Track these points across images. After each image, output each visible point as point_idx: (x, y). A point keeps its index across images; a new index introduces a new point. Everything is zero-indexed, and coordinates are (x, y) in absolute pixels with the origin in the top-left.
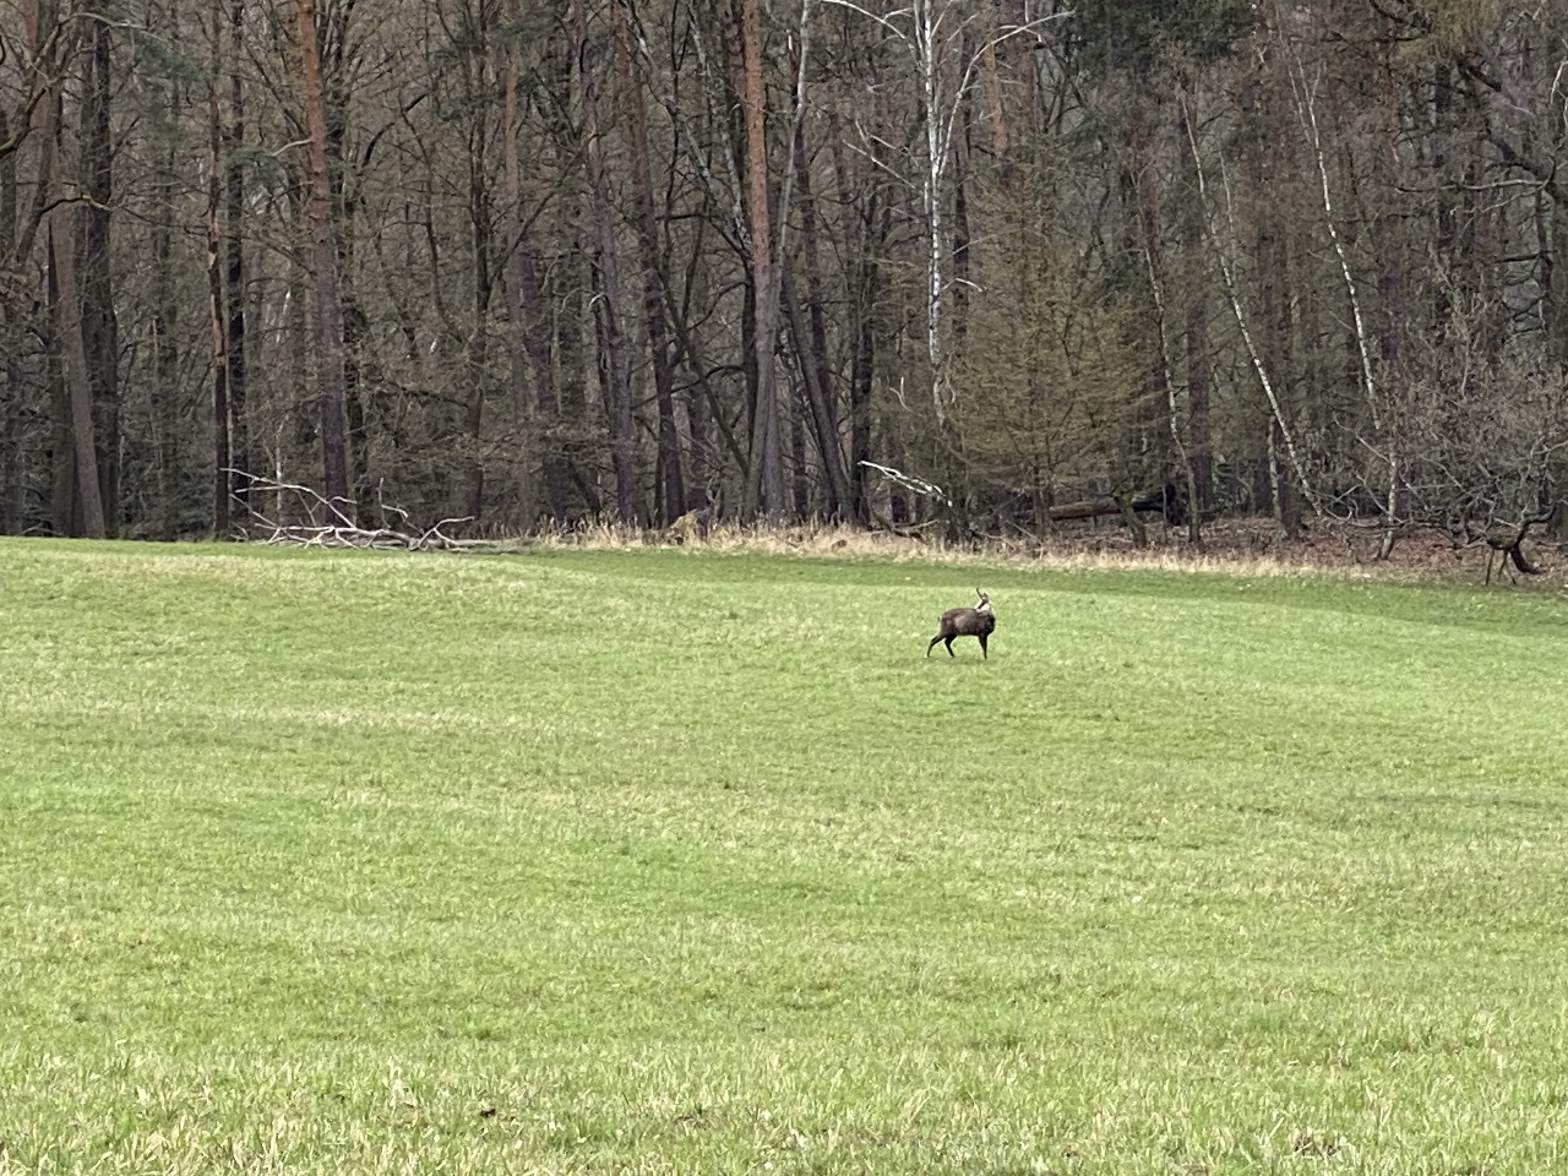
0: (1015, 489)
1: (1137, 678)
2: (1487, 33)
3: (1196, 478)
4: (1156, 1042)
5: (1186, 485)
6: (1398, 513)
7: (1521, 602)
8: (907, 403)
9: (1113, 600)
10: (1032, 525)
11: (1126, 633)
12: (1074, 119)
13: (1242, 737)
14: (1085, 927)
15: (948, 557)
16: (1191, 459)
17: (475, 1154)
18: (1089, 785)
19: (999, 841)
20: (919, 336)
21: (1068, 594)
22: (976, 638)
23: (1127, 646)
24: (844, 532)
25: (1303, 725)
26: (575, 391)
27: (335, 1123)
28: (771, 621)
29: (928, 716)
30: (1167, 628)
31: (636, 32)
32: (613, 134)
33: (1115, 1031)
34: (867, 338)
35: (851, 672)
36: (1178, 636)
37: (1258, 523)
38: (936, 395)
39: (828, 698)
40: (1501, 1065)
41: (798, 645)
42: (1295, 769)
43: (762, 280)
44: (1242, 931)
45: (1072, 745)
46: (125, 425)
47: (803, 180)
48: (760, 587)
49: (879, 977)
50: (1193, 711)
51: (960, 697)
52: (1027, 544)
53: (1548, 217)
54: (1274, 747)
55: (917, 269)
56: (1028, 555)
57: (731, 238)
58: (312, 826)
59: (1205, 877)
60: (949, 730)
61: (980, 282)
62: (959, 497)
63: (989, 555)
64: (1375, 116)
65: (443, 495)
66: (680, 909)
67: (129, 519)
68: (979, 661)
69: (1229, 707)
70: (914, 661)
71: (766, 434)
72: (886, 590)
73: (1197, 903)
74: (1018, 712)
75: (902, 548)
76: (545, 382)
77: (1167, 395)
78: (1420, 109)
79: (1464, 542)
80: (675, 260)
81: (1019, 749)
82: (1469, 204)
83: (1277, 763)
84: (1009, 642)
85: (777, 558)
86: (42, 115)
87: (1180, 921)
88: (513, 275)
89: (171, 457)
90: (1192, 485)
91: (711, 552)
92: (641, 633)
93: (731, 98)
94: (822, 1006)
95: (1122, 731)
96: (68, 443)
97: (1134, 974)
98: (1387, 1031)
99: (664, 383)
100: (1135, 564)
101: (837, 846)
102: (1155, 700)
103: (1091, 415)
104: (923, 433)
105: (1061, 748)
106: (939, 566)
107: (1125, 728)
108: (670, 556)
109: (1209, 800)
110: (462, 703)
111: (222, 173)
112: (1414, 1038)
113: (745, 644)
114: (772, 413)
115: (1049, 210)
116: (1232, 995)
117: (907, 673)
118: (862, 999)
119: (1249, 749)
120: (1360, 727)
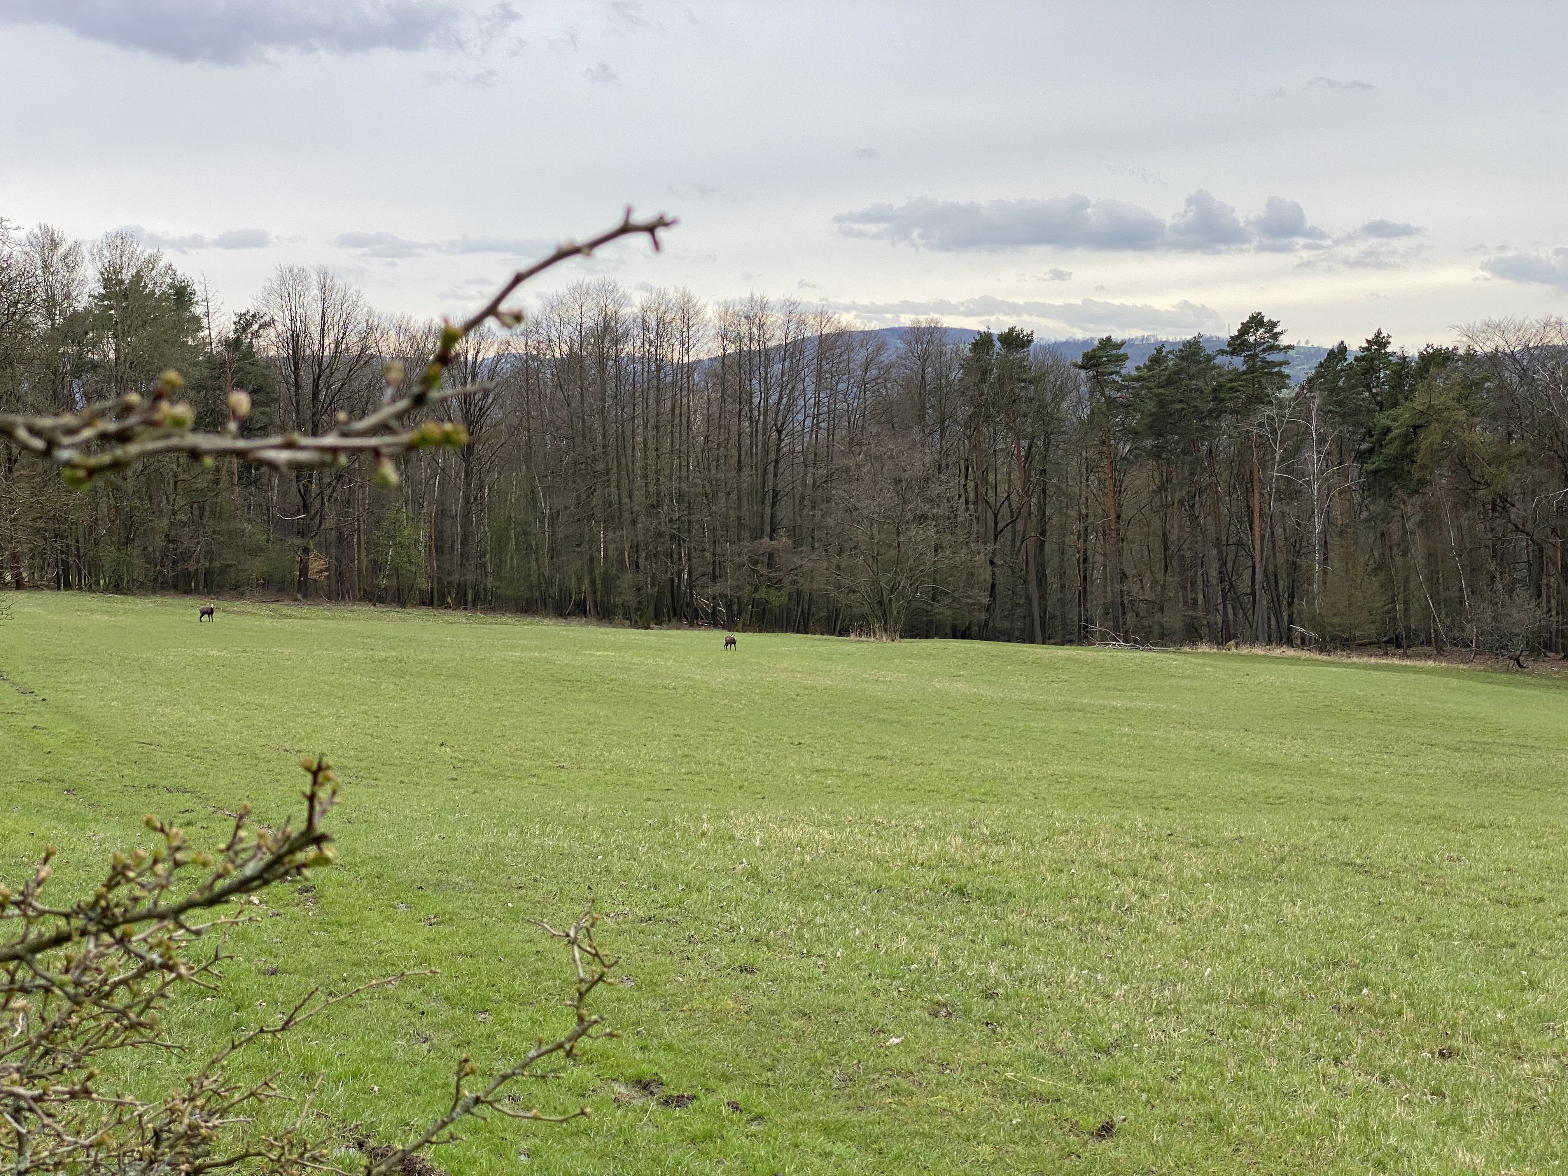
0: (1343, 635)
2: (1510, 487)
3: (1405, 633)
5: (1402, 635)
6: (1477, 647)
7: (1519, 678)
8: (1306, 606)
9: (1377, 673)
10: (1349, 647)
11: (1382, 684)
12: (1365, 514)
15: (1320, 657)
16: (1404, 627)
17: (1167, 848)
20: (1311, 584)
21: (1361, 671)
23: (1382, 688)
24: (1284, 648)
25: (1444, 717)
26: (1195, 602)
27: (1120, 835)
28: (1260, 677)
31: (1217, 484)
32: (1209, 518)
34: (1293, 585)
35: (1287, 694)
36: (1399, 685)
37: (1426, 649)
38: (1316, 604)
39: (1280, 702)
40: (1518, 834)
41: (1270, 685)
42: (1441, 731)
43: (1258, 566)
46: (1049, 609)
47: (1272, 533)
48: (1257, 665)
52: (1347, 654)
53: (1530, 549)
55: (1311, 563)
56: (1347, 657)
57: (1248, 552)
58: (1109, 739)
61: (1332, 567)
62: (1323, 638)
63: (1334, 657)
64: (1470, 514)
65: (1151, 633)
66: (1230, 770)
67: (1049, 638)
71: (1258, 615)
72: (1299, 667)
75: (1304, 654)
76: (1185, 597)
77: (1396, 605)
78: (1486, 512)
79: (1499, 657)
80: (1229, 558)
82: (1502, 544)
85: (1262, 656)
86: (1024, 510)
88: (1175, 563)
89: (1063, 618)
90: (1404, 635)
91: (1240, 653)
92: (1217, 679)
93: (1248, 506)
95: (1380, 717)
96: (1031, 614)
98: (1478, 821)
99: (1224, 599)
100: (1384, 661)
103: (1370, 612)
104: (1311, 616)
106: (1317, 660)
107: (1382, 715)
108: (1226, 654)
110: (1157, 700)
111: (1082, 530)
112: (1486, 824)
113: (1252, 684)
114: (1260, 608)
115: (1356, 544)
116: (1422, 806)
120: (1463, 718)
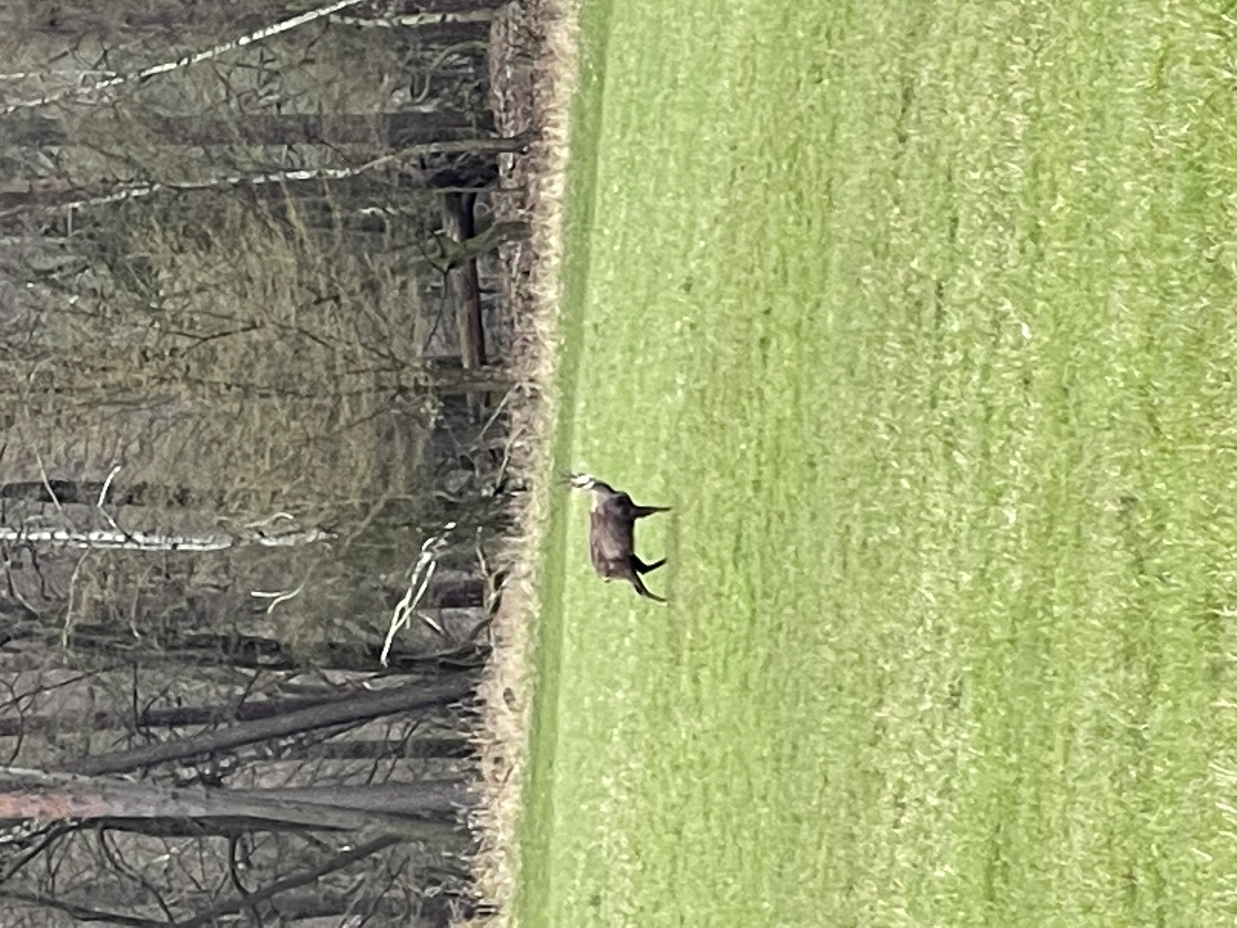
0: (432, 425)
1: (707, 274)
3: (425, 140)
4: (1218, 375)
5: (437, 155)
8: (292, 589)
10: (488, 399)
11: (642, 281)
13: (799, 118)
14: (1066, 421)
15: (534, 532)
16: (396, 145)
18: (860, 376)
19: (934, 538)
20: (189, 565)
21: (583, 365)
22: (638, 521)
23: (662, 282)
24: (492, 692)
25: (786, 19)
28: (605, 842)
29: (754, 611)
30: (636, 214)
33: (1200, 441)
34: (192, 643)
36: (649, 200)
37: (498, 46)
38: (281, 541)
39: (723, 766)
41: (641, 803)
42: (849, 40)
43: (95, 806)
44: (1080, 168)
45: (805, 387)
49: (1119, 792)
50: (758, 190)
51: (727, 555)
52: (518, 407)
54: (816, 68)
55: (84, 565)
56: (535, 408)
57: (29, 850)
59: (996, 216)
60: (776, 579)
61: (106, 468)
62: (440, 510)
63: (532, 467)
68: (675, 520)
69: (755, 133)
70: (671, 622)
71: (335, 807)
73: (1035, 235)
74: (752, 466)
75: (518, 603)
77: (290, 183)
81: (808, 474)
83: (840, 66)
84: (649, 469)
87: (1060, 266)
90: (434, 148)
91: (516, 900)
94: (1158, 894)
97: (1125, 377)
100: (554, 241)
101: (933, 801)
102: (741, 249)
103: (319, 301)
104: (340, 565)
105: (808, 406)
106: (546, 549)
107: (782, 300)
109: (888, 187)
113: (638, 888)
114: (303, 798)
117: (689, 635)
118: (1151, 826)
119: (819, 108)
